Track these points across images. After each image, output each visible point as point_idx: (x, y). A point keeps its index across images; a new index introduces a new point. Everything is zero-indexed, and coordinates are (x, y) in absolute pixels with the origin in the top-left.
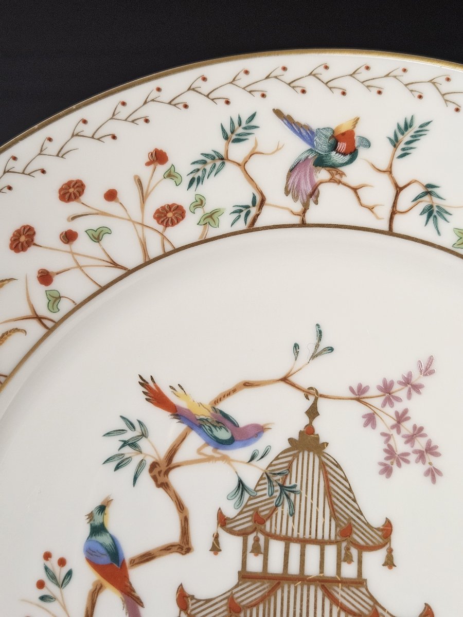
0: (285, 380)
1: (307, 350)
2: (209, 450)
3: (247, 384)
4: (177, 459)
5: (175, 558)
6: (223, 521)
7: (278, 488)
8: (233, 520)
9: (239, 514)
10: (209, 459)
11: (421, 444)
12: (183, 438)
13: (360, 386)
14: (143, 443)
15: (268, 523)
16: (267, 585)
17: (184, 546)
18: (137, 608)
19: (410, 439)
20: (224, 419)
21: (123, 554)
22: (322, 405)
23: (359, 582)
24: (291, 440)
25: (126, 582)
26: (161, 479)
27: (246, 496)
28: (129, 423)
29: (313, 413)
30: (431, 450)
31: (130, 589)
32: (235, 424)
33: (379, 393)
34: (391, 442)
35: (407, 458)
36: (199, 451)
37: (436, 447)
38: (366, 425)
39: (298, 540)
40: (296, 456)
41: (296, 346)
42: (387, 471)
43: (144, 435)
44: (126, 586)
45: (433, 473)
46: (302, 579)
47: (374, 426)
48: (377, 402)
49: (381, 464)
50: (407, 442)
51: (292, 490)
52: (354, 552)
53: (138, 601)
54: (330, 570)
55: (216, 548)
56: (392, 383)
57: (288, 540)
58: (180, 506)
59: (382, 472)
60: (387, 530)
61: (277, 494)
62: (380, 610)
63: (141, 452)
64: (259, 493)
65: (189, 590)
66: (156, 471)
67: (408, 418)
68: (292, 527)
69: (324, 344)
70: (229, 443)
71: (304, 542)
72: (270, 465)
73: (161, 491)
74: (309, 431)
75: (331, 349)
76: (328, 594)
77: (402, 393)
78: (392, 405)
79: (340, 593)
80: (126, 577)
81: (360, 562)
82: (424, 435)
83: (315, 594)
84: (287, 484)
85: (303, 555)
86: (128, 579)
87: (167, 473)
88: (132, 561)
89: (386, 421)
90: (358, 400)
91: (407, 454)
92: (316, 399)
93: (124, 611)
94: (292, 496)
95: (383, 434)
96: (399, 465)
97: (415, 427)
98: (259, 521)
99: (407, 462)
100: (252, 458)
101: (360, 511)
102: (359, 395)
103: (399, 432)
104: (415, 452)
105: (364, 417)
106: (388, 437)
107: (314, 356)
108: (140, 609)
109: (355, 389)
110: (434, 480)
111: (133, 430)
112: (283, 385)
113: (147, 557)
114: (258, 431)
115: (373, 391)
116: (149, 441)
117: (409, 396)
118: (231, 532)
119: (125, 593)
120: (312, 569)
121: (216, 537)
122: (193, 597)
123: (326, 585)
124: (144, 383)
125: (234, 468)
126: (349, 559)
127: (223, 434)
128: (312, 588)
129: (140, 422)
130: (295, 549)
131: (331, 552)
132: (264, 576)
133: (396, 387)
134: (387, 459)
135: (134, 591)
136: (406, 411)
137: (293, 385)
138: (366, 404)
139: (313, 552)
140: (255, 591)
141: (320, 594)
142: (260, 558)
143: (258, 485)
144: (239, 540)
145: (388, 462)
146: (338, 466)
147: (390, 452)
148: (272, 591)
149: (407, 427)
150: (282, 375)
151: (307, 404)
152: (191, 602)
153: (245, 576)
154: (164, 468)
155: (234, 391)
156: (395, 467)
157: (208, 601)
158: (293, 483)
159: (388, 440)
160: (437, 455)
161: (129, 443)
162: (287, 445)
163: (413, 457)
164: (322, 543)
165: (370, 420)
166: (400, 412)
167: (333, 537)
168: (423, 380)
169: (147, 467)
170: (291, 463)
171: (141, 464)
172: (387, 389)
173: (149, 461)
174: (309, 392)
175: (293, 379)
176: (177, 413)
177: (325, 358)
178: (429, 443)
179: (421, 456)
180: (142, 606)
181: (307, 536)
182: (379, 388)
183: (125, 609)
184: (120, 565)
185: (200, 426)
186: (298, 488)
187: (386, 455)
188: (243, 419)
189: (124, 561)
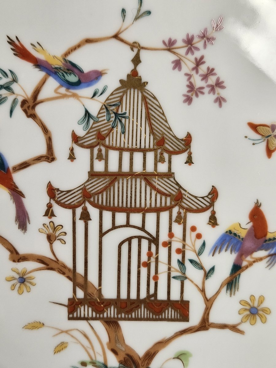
0: (116, 36)
1: (131, 14)
2: (63, 90)
3: (88, 41)
4: (40, 97)
5: (44, 165)
6: (76, 139)
7: (113, 115)
8: (83, 138)
9: (86, 134)
10: (64, 96)
11: (212, 80)
12: (43, 82)
13: (170, 40)
14: (14, 86)
15: (107, 139)
16: (108, 180)
17: (50, 157)
18: (21, 198)
19: (205, 77)
20: (73, 68)
21: (7, 164)
22: (144, 55)
23: (170, 175)
24: (121, 81)
25: (11, 183)
26: (30, 112)
27: (91, 121)
28: (3, 72)
29: (136, 61)
30: (219, 84)
31: (15, 186)
32: (81, 71)
33: (184, 44)
34: (192, 80)
35: (203, 91)
36: (56, 91)
37: (223, 82)
38: (174, 68)
39: (128, 150)
40: (125, 92)
41: (123, 11)
42: (189, 100)
43: (15, 80)
44: (12, 185)
45: (220, 101)
46: (132, 174)
47: (180, 69)
48: (182, 52)
49: (184, 95)
50: (202, 79)
51: (123, 115)
52: (166, 156)
53: (21, 194)
54: (150, 168)
55: (72, 157)
56: (193, 38)
57: (121, 150)
58: (45, 130)
59: (185, 101)
60: (188, 140)
61: (113, 119)
62: (183, 192)
63: (14, 93)
64: (100, 119)
65: (55, 185)
66: (26, 106)
67: (204, 63)
68: (124, 141)
69: (144, 8)
70: (77, 85)
71: (132, 151)
72: (107, 99)
73: (30, 120)
74: (134, 74)
75: (149, 13)
76: (148, 183)
77: (200, 45)
78: (193, 53)
79: (156, 182)
80: (11, 179)
81: (170, 162)
82: (215, 74)
83: (140, 184)
84: (120, 112)
85: (131, 159)
86: (13, 180)
87: (34, 107)
88: (14, 168)
89: (188, 65)
90: (169, 50)
91: (202, 88)
92: (139, 51)
93: (12, 201)
94: (123, 120)
95: (186, 74)
96: (197, 96)
97: (208, 68)
98: (101, 138)
99: (203, 93)
100: (95, 95)
101: (170, 129)
102: (170, 46)
103: (197, 72)
104: (208, 86)
105: (173, 62)
106: (189, 76)
107: (137, 18)
108: (23, 199)
109: (167, 42)
110: (220, 105)
111: (7, 77)
112: (114, 41)
113: (24, 165)
114: (97, 75)
115: (180, 43)
116: (19, 85)
117: (205, 46)
118: (82, 146)
119: (11, 190)
120: (138, 168)
121: (72, 150)
122: (58, 190)
123: (148, 177)
124: (11, 42)
125: (82, 103)
126: (162, 160)
127: (73, 78)
128: (138, 181)
129: (11, 71)
130: (126, 156)
131: (150, 156)
132: (106, 174)
133: (196, 40)
134: (189, 92)
135: (17, 188)
136: (202, 57)
137: (122, 40)
138: (174, 53)
139: (138, 157)
140: (100, 184)
141: (143, 183)
142: (103, 163)
143: (99, 113)
144: (87, 152)
145: (190, 94)
146: (155, 98)
147: (191, 87)
148: (112, 183)
149: (203, 69)
150: (113, 33)
151: (132, 54)
152: (57, 193)
153: (93, 174)
154: (31, 104)
155: (79, 46)
156: (194, 97)
157: (68, 191)
158: (124, 111)
159: (189, 79)
160: (223, 87)
161: (5, 86)
162: (118, 85)
163: (206, 90)
164: (144, 151)
165: (177, 64)
166: (199, 58)
167: (152, 147)
168: (215, 35)
169: (19, 104)
170: (122, 97)
171: (15, 102)
172: (189, 42)
173: (20, 99)
174: (134, 46)
175: (122, 36)
176: (38, 64)
177: (145, 20)
178: (218, 79)
179: (212, 89)
180: (24, 197)
181: (134, 146)
182: (184, 41)
183: (12, 199)
184: (6, 171)
185: (56, 73)
186: (127, 115)
187: (188, 89)
188: (86, 67)
189: (8, 168)
